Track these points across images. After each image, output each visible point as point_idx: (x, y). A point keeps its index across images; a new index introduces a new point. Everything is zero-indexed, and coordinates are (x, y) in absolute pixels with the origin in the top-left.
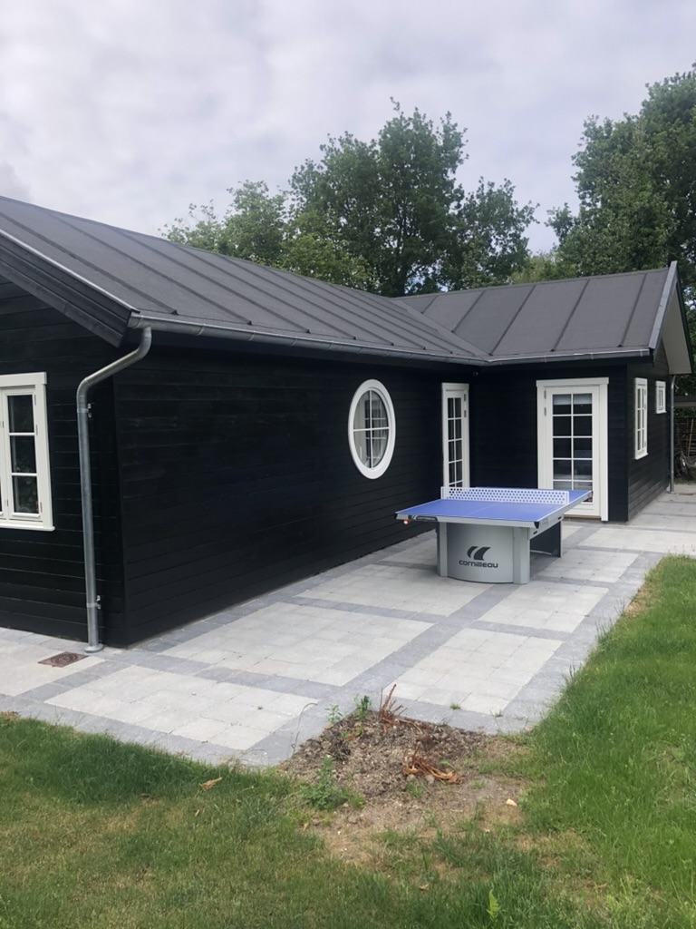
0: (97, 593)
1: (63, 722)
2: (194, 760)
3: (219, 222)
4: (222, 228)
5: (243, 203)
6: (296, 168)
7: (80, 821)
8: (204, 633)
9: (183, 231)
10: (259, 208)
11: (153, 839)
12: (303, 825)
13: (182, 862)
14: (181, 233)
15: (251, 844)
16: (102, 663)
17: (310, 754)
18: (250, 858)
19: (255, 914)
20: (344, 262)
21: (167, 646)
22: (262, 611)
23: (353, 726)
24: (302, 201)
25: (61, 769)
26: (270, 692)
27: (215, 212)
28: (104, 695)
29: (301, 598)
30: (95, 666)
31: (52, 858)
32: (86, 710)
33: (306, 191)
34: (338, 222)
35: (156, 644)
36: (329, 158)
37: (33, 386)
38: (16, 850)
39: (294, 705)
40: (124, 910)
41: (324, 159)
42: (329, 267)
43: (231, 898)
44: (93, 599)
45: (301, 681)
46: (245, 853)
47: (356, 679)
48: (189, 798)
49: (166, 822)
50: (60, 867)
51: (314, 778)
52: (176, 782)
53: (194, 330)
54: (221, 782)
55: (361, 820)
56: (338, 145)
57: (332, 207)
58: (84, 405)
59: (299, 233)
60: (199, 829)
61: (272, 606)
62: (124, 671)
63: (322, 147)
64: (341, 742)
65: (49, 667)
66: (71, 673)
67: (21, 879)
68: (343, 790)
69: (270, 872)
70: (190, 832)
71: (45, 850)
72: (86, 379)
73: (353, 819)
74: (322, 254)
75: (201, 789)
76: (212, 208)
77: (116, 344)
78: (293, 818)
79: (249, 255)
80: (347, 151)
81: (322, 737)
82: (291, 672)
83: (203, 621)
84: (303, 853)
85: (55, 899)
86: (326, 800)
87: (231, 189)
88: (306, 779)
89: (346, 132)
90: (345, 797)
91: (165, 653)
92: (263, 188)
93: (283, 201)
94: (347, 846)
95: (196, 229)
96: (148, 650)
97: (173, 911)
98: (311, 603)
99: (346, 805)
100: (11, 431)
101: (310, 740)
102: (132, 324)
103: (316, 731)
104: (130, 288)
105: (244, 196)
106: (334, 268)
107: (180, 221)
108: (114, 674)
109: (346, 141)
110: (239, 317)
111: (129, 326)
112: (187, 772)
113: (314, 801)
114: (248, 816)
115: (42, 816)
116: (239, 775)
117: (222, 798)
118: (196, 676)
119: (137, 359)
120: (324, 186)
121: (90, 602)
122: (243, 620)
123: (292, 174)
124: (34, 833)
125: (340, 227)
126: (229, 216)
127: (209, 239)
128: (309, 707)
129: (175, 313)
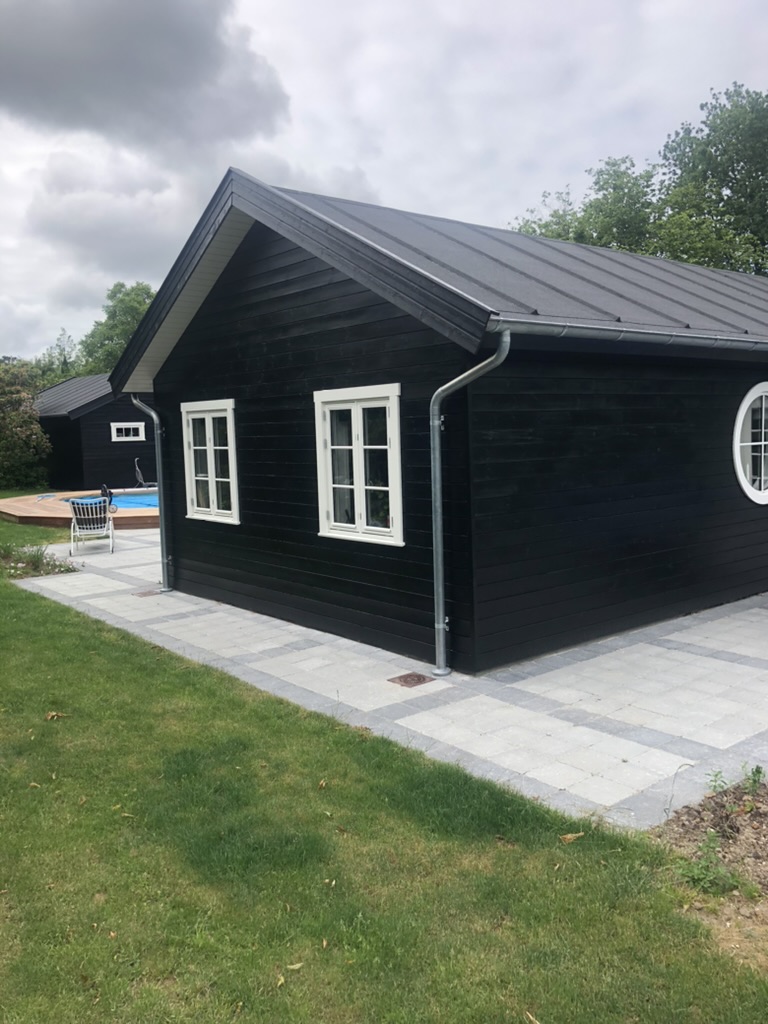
0: (446, 614)
1: (414, 745)
2: (552, 808)
3: (576, 209)
4: (579, 215)
5: (605, 183)
6: (669, 135)
7: (435, 851)
8: (557, 668)
9: (535, 222)
10: (622, 189)
11: (510, 886)
12: (682, 907)
13: (544, 917)
14: (533, 225)
15: (621, 914)
16: (449, 689)
17: (687, 823)
18: (620, 931)
19: (629, 996)
20: (727, 242)
21: (516, 678)
22: (622, 651)
23: (741, 799)
24: (675, 174)
25: (414, 794)
26: (636, 744)
27: (571, 199)
28: (453, 722)
29: (669, 641)
30: (443, 691)
31: (409, 884)
32: (436, 736)
33: (681, 163)
34: (719, 194)
35: (505, 675)
36: (711, 117)
37: (387, 398)
38: (374, 869)
39: (664, 765)
40: (482, 956)
41: (704, 119)
42: (707, 250)
43: (600, 971)
44: (441, 620)
45: (673, 737)
46: (614, 924)
47: (743, 743)
48: (547, 849)
49: (523, 870)
50: (417, 894)
51: (694, 854)
52: (533, 828)
53: (556, 330)
54: (582, 837)
55: (756, 915)
56: (723, 100)
57: (713, 177)
58: (437, 417)
59: (670, 212)
60: (560, 885)
61: (634, 646)
62: (473, 699)
63: (702, 107)
64: (727, 817)
65: (398, 686)
66: (420, 694)
67: (380, 899)
68: (733, 875)
69: (645, 952)
70: (550, 886)
71: (401, 875)
72: (440, 389)
73: (745, 911)
74: (698, 234)
75: (560, 841)
76: (568, 194)
77: (473, 350)
78: (671, 896)
79: (610, 243)
80: (735, 106)
81: (701, 805)
82: (660, 725)
83: (555, 655)
84: (683, 940)
85: (413, 928)
86: (710, 882)
87: (590, 170)
88: (684, 852)
89: (735, 83)
90: (735, 884)
91: (515, 685)
92: (628, 164)
93: (652, 177)
94: (739, 942)
95: (549, 219)
96: (497, 680)
97: (535, 970)
98: (681, 647)
99: (736, 893)
100: (365, 444)
101: (686, 807)
102: (491, 327)
103: (695, 799)
104: (488, 288)
105: (605, 176)
106: (713, 249)
107: (532, 212)
108: (463, 702)
109: (735, 94)
110: (606, 313)
111: (487, 329)
112: (544, 820)
113: (695, 881)
114: (615, 882)
115: (398, 839)
116: (603, 834)
117: (585, 855)
118: (550, 715)
119: (493, 366)
120: (704, 152)
121: (438, 623)
122: (600, 659)
123: (664, 143)
124: (391, 855)
125: (722, 200)
126: (587, 200)
127: (564, 230)
128: (683, 769)
129: (535, 313)
